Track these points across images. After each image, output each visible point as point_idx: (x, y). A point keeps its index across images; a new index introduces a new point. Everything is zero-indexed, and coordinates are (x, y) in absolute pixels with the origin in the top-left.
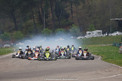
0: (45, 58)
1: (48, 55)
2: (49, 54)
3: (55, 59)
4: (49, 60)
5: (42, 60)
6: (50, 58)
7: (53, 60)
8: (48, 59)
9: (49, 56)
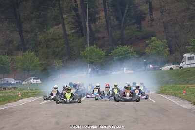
0: (65, 100)
1: (68, 96)
2: (70, 95)
3: (78, 101)
4: (71, 102)
5: (61, 102)
6: (71, 100)
7: (75, 102)
8: (68, 102)
9: (70, 98)
